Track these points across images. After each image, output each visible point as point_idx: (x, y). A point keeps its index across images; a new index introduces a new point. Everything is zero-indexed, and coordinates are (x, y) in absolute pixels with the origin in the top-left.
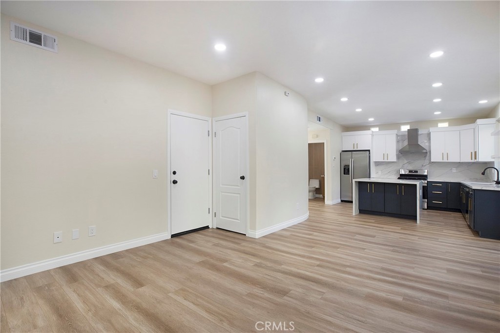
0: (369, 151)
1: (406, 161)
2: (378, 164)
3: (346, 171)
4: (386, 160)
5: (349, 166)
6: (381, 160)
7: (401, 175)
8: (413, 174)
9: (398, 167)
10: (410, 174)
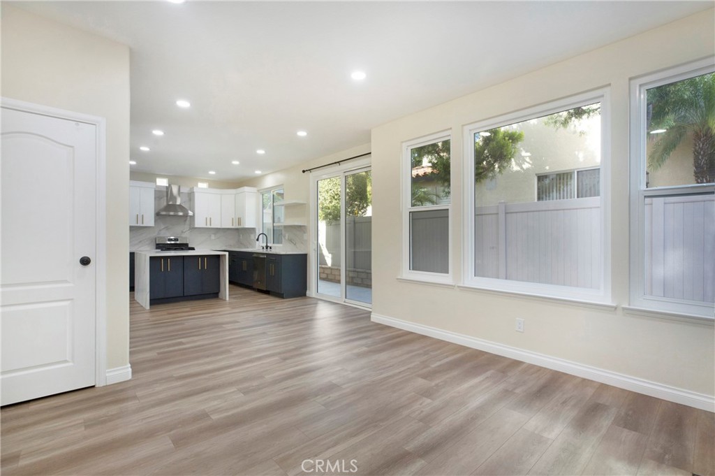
1: (163, 226)
7: (157, 245)
8: (173, 242)
9: (154, 235)
10: (169, 242)
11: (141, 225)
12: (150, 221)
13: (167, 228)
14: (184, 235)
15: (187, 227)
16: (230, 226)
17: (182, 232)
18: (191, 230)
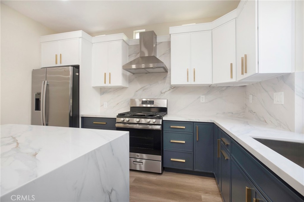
0: (78, 67)
1: (139, 87)
7: (131, 108)
11: (109, 85)
13: (143, 89)
17: (161, 92)
18: (171, 90)
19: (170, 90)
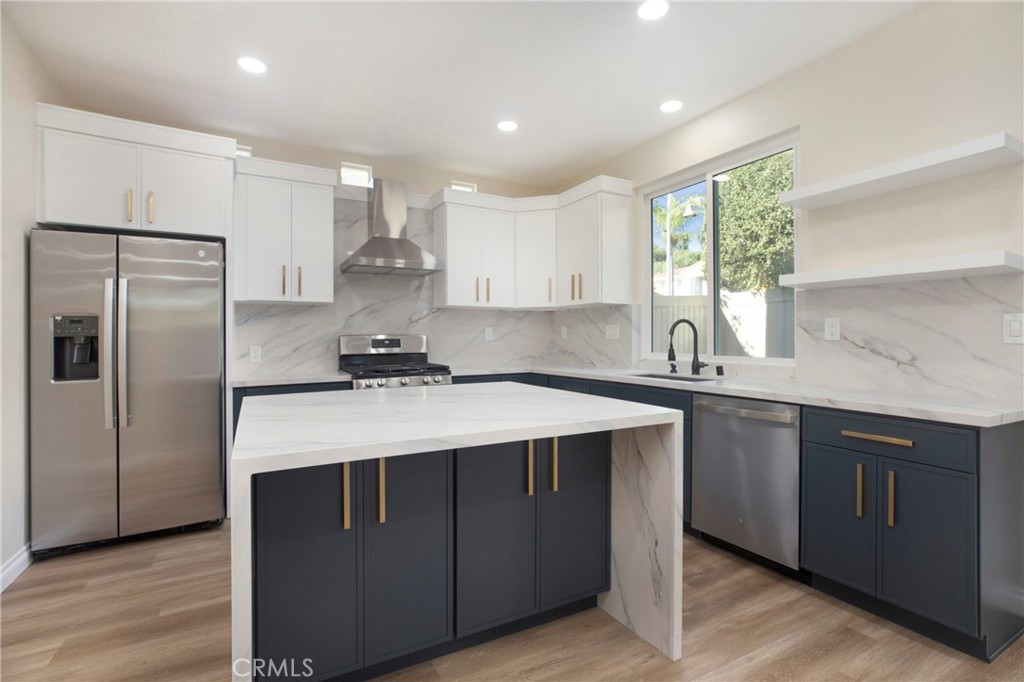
0: (222, 241)
1: (358, 305)
2: (255, 311)
3: (75, 356)
4: (291, 296)
5: (94, 321)
6: (272, 294)
7: (343, 358)
8: (382, 351)
9: (332, 326)
10: (373, 351)
11: (297, 299)
12: (320, 287)
13: (369, 310)
14: (413, 331)
15: (422, 306)
16: (540, 302)
17: (410, 320)
18: (432, 315)
19: (428, 315)
